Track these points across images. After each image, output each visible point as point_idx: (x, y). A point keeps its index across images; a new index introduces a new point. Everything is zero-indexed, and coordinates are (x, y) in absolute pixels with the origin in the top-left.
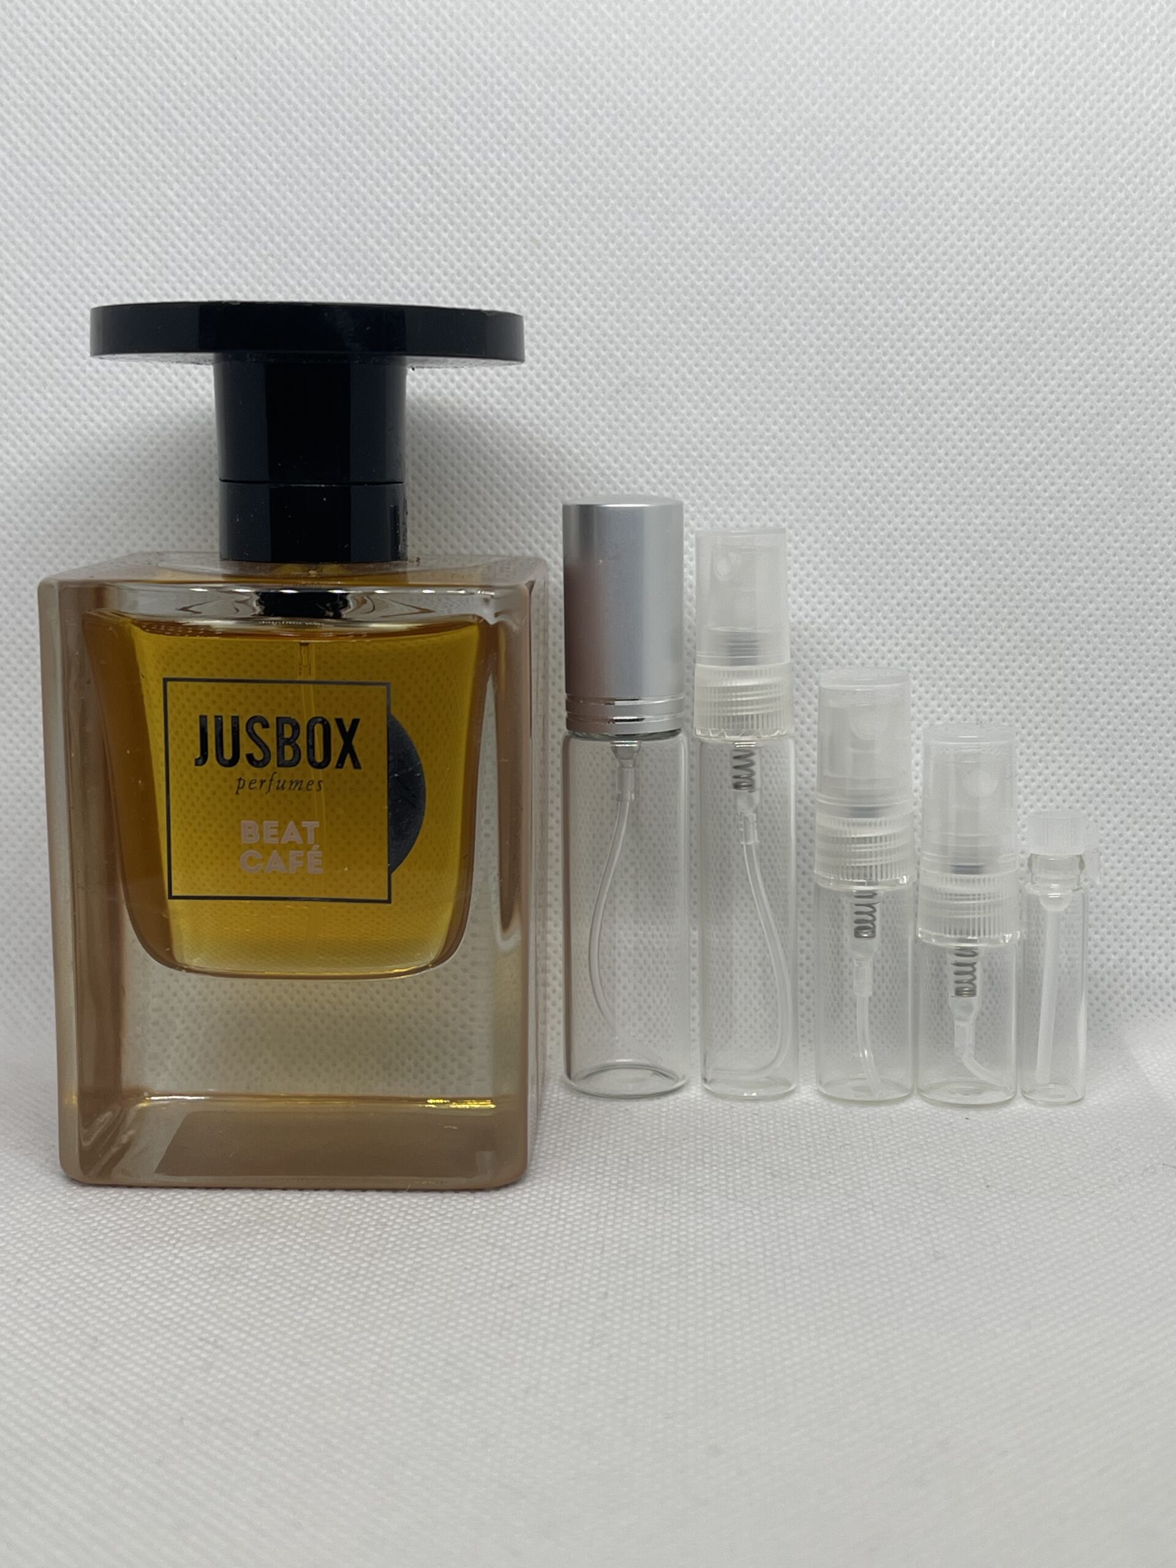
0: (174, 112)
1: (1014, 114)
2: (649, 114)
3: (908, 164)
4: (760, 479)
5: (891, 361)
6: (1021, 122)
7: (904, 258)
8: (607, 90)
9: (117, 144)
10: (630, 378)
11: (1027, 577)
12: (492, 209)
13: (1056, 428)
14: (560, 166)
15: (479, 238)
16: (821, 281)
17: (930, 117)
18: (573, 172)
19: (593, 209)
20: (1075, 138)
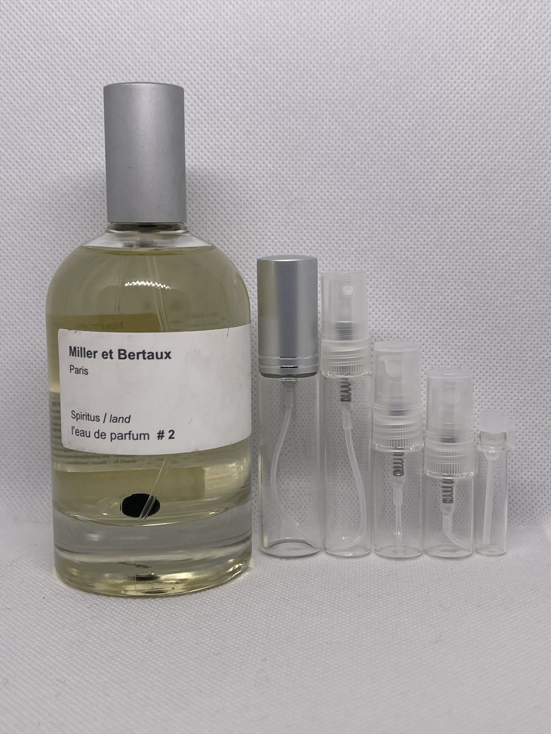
0: (73, 70)
1: (483, 68)
2: (304, 70)
3: (431, 93)
4: (359, 247)
5: (423, 189)
6: (486, 72)
7: (430, 139)
8: (283, 58)
9: (46, 86)
10: (296, 198)
11: (491, 295)
12: (228, 117)
13: (505, 222)
14: (260, 95)
15: (221, 131)
16: (388, 151)
17: (442, 70)
18: (267, 98)
19: (277, 116)
20: (513, 79)
